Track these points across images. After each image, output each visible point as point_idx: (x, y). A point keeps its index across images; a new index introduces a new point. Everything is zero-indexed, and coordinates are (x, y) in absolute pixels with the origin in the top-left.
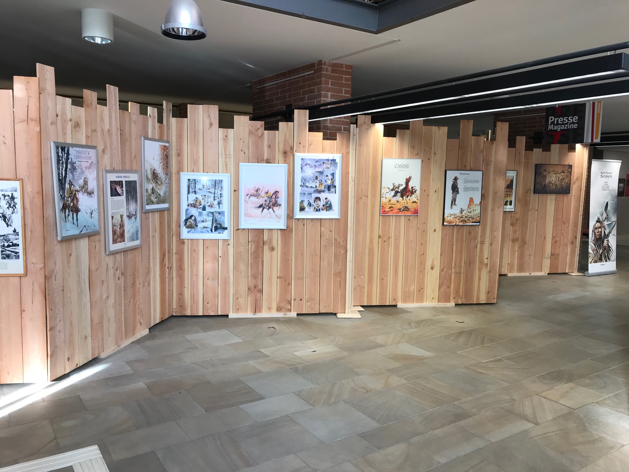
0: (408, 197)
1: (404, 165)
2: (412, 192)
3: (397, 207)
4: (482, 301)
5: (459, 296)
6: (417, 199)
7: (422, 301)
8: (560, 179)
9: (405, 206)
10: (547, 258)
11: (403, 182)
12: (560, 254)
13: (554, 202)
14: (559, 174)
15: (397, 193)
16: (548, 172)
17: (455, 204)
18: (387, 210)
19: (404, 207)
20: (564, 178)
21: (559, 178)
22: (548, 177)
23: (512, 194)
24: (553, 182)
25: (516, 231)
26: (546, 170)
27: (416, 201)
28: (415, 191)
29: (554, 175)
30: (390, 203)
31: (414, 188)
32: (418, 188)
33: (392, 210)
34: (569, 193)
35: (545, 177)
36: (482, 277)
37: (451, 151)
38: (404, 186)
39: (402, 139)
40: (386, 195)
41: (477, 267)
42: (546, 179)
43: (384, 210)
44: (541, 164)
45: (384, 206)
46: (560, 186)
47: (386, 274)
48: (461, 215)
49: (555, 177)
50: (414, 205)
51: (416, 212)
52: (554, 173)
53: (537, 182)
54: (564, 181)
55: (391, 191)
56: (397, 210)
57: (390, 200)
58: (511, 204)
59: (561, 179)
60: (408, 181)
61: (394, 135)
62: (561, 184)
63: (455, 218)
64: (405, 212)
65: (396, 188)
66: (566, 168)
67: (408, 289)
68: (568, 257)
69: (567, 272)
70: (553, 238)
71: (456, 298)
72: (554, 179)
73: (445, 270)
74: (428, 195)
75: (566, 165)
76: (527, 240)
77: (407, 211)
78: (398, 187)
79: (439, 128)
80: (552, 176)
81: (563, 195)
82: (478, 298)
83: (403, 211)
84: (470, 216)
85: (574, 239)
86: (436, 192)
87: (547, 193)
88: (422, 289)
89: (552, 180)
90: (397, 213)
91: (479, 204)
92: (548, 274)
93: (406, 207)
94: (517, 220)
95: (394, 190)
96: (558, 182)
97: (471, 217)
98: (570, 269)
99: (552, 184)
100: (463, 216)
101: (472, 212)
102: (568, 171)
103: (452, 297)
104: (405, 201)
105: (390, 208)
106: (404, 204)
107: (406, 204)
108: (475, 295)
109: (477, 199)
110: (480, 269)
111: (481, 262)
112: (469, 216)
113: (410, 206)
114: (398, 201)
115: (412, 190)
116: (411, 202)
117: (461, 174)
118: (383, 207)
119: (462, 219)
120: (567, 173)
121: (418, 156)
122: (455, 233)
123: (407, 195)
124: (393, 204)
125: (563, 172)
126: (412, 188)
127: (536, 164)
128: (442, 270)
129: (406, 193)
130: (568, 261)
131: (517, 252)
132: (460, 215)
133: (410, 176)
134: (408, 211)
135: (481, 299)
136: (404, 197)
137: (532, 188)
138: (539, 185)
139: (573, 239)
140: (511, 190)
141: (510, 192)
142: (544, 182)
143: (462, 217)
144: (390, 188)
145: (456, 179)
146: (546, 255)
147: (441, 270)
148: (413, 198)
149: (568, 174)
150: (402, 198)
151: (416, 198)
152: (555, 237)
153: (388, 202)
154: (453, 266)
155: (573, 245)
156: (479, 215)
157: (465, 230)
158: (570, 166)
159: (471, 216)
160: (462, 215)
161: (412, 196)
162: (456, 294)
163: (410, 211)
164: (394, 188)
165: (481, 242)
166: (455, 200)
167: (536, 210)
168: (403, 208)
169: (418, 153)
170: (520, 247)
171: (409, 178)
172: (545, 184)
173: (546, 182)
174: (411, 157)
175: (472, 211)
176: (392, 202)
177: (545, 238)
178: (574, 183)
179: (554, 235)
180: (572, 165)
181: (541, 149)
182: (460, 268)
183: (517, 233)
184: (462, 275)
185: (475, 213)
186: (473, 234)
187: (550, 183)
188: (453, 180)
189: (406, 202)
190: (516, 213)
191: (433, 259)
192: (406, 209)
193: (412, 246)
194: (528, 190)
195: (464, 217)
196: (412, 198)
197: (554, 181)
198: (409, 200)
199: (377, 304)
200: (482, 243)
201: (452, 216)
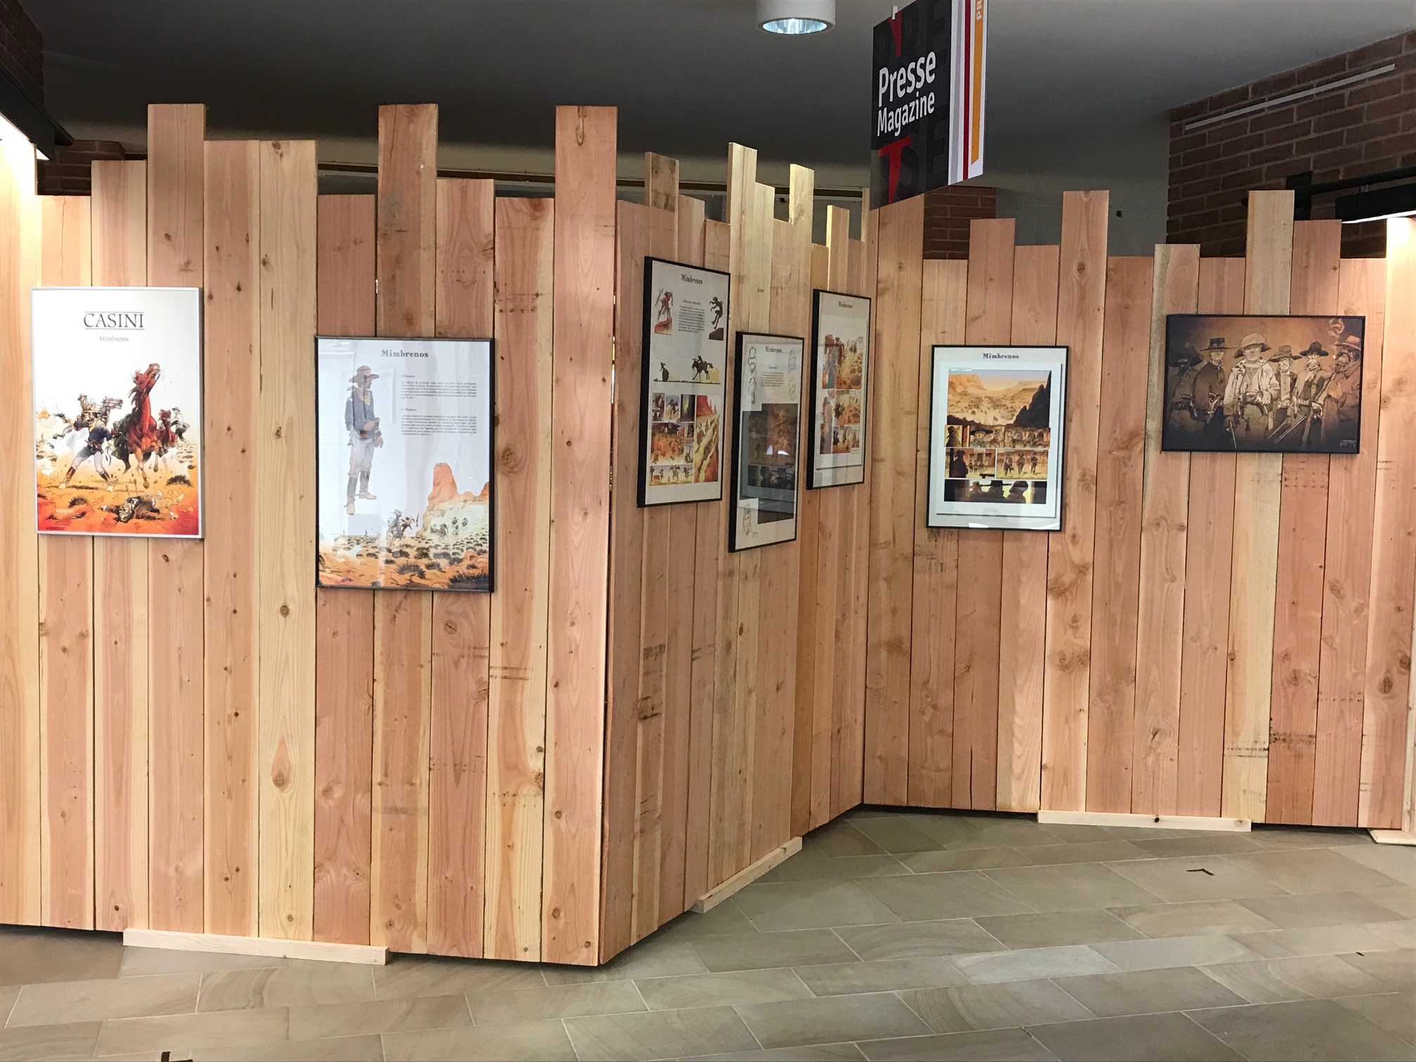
0: (147, 456)
1: (123, 317)
2: (168, 436)
3: (102, 499)
4: (526, 950)
5: (411, 919)
6: (190, 467)
7: (238, 924)
8: (1300, 385)
9: (138, 498)
10: (1248, 753)
11: (124, 391)
12: (1321, 737)
13: (1273, 491)
14: (1295, 358)
15: (98, 436)
16: (1234, 352)
17: (365, 493)
18: (63, 511)
19: (136, 501)
20: (1322, 380)
21: (1294, 381)
22: (1232, 377)
23: (1046, 453)
24: (1266, 400)
25: (1075, 620)
26: (1220, 341)
27: (188, 477)
28: (180, 433)
29: (1267, 367)
30: (71, 483)
31: (173, 415)
32: (189, 416)
33: (83, 514)
34: (1356, 450)
35: (1216, 376)
36: (518, 840)
37: (339, 249)
38: (128, 408)
39: (116, 198)
40: (53, 447)
41: (494, 785)
42: (1223, 382)
43: (48, 511)
44: (1197, 316)
45: (49, 496)
46: (1301, 418)
47: (74, 793)
48: (397, 542)
49: (1271, 374)
50: (180, 494)
51: (187, 523)
52: (1269, 354)
53: (1178, 397)
54: (1324, 395)
55: (74, 431)
56: (106, 514)
57: (72, 471)
58: (1040, 498)
59: (1308, 384)
60: (143, 386)
61: (84, 189)
62: (1309, 406)
63: (369, 555)
64: (141, 521)
65: (95, 414)
66: (1333, 334)
67: (174, 865)
68: (1368, 756)
69: (1363, 824)
70: (1281, 657)
71: (397, 926)
72: (1265, 383)
73: (338, 793)
74: (243, 451)
75: (1331, 317)
76: (1139, 660)
77: (149, 518)
78: (104, 415)
79: (277, 146)
80: (1256, 369)
81: (1323, 458)
82: (505, 936)
83: (130, 517)
84: (439, 551)
85: (1395, 668)
86: (278, 434)
87: (1237, 451)
88: (237, 870)
89: (1254, 388)
90: (105, 526)
91: (483, 494)
92: (1255, 826)
93: (141, 502)
94: (1081, 570)
95: (87, 425)
96: (1290, 399)
97: (446, 555)
98: (1381, 810)
99: (1258, 405)
100: (407, 546)
101: (451, 530)
102: (1345, 347)
103: (377, 921)
104: (135, 472)
105: (73, 503)
106: (132, 487)
107: (140, 487)
108: (491, 919)
109: (476, 475)
110: (509, 800)
111: (512, 766)
112: (436, 546)
113: (160, 496)
114: (105, 476)
115: (166, 424)
116: (165, 481)
117: (385, 353)
118: (44, 497)
119: (402, 561)
120: (1340, 354)
121: (190, 274)
122: (379, 625)
123: (144, 447)
124: (87, 488)
125: (1316, 350)
126: (165, 415)
127: (1168, 317)
128: (327, 792)
129: (140, 438)
130: (1367, 776)
131: (1084, 716)
132: (397, 545)
133: (151, 365)
134: (154, 518)
135: (521, 944)
136: (132, 457)
137: (1154, 426)
138: (1187, 413)
139: (1388, 671)
140: (1041, 435)
141: (1035, 444)
142: (1213, 398)
143: (403, 554)
144: (67, 417)
145: (364, 378)
146: (1245, 739)
147: (320, 789)
148: (173, 461)
149: (1343, 359)
150: (121, 463)
151: (187, 464)
152: (1286, 656)
153: (63, 476)
154: (377, 778)
155: (1391, 697)
156: (486, 547)
157: (426, 612)
158: (1356, 325)
159: (447, 547)
160: (403, 542)
161: (166, 451)
162: (398, 907)
163: (163, 519)
164: (87, 418)
165: (507, 673)
166: (366, 476)
167: (1181, 528)
168: (128, 507)
169: (188, 263)
170: (1101, 694)
171: (149, 373)
172: (1219, 409)
173: (1222, 399)
174: (156, 278)
175: (449, 523)
176: (81, 478)
177: (1232, 658)
178: (1383, 402)
179: (1282, 648)
180: (1363, 319)
181: (1196, 248)
182: (407, 787)
183: (1085, 629)
184: (422, 821)
185: (464, 534)
186: (465, 631)
187: (1245, 401)
188: (353, 380)
189: (141, 481)
190: (1074, 536)
191: (283, 739)
192: (144, 511)
193: (185, 678)
194: (1133, 435)
195: (412, 553)
196: (165, 461)
197: (1266, 395)
198: (156, 470)
199: (47, 924)
200: (514, 675)
201: (357, 549)
